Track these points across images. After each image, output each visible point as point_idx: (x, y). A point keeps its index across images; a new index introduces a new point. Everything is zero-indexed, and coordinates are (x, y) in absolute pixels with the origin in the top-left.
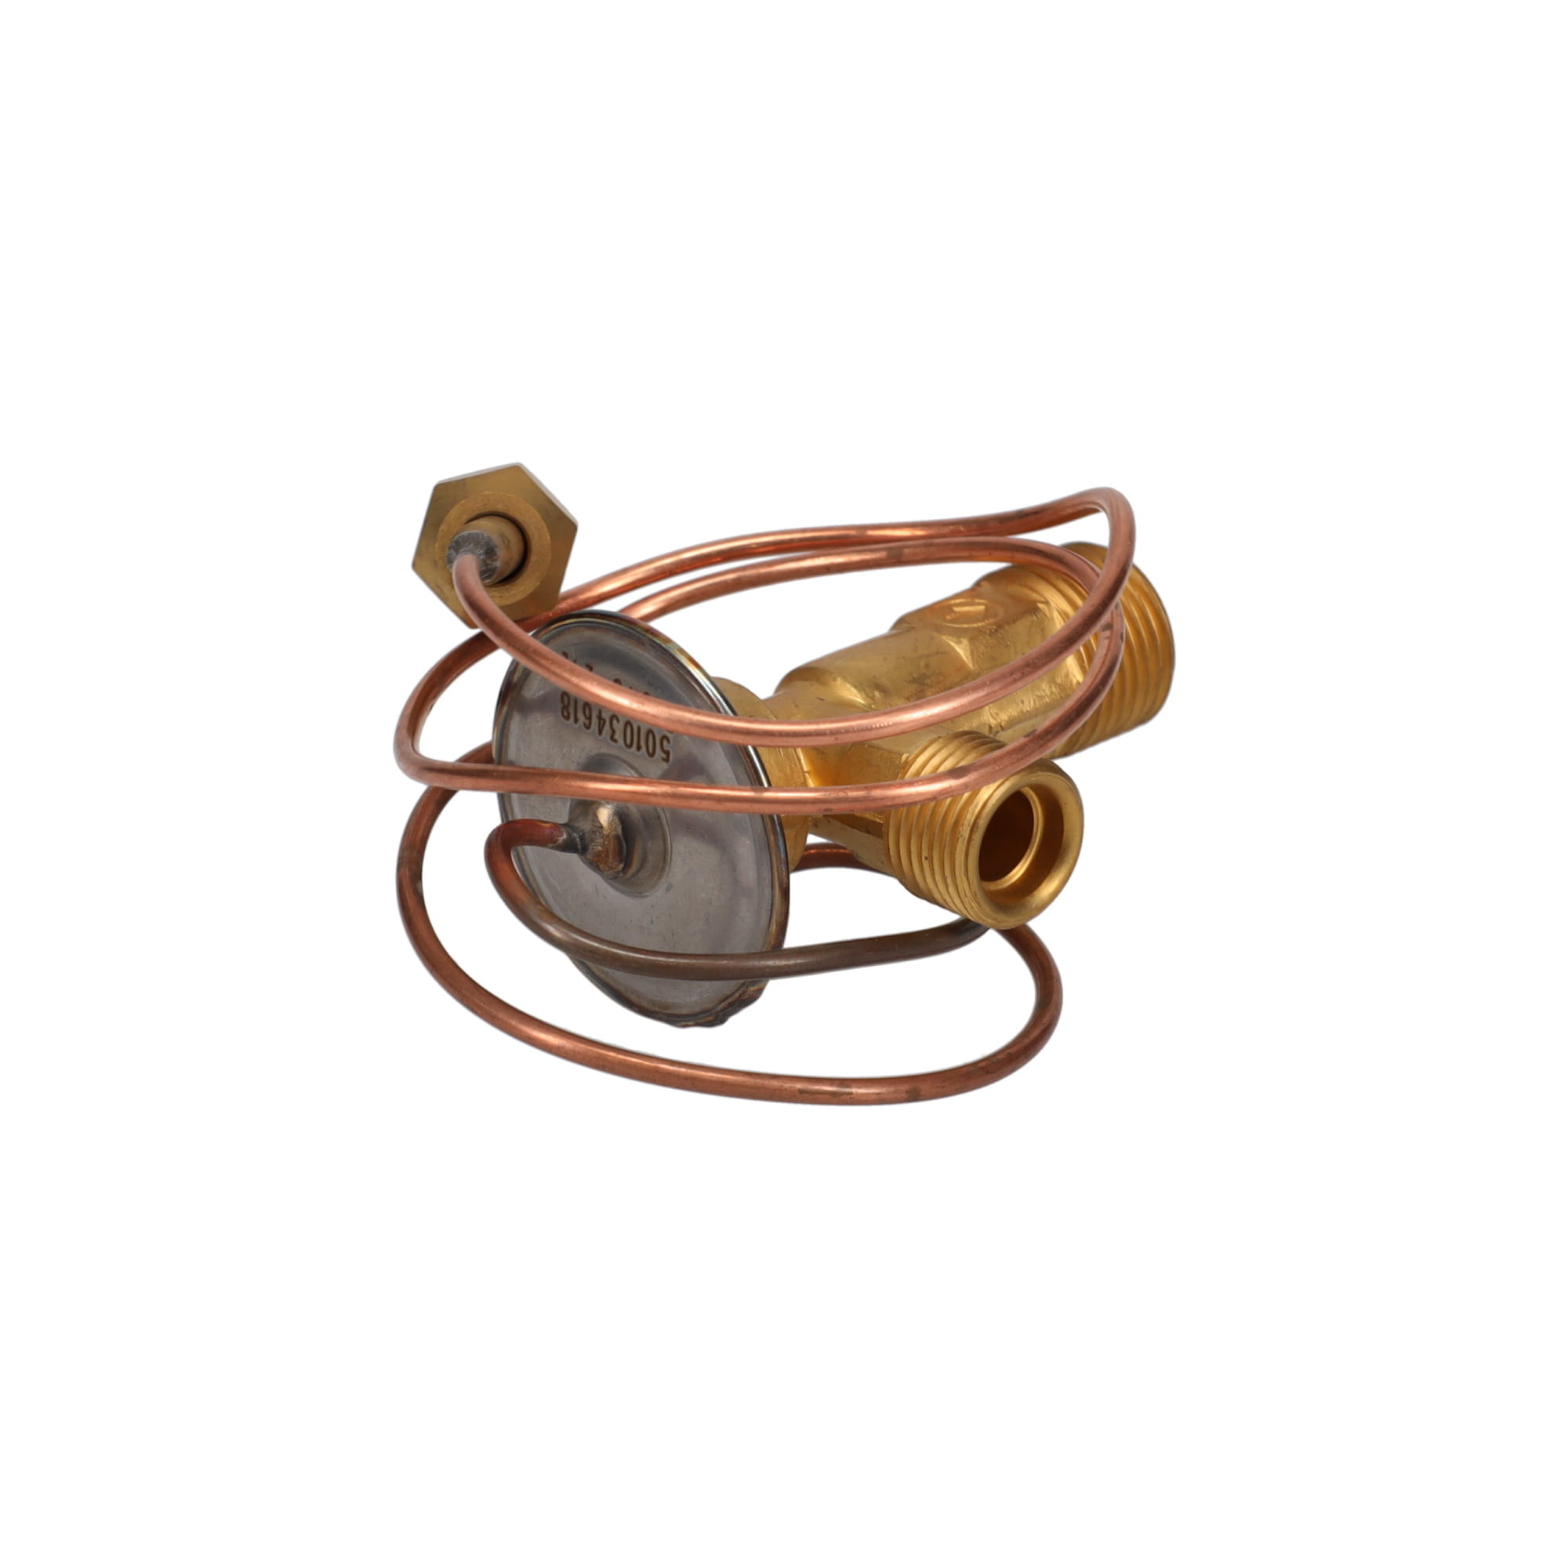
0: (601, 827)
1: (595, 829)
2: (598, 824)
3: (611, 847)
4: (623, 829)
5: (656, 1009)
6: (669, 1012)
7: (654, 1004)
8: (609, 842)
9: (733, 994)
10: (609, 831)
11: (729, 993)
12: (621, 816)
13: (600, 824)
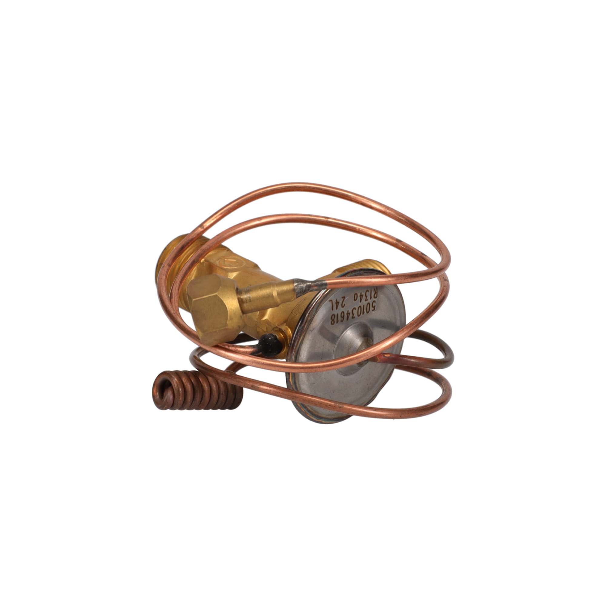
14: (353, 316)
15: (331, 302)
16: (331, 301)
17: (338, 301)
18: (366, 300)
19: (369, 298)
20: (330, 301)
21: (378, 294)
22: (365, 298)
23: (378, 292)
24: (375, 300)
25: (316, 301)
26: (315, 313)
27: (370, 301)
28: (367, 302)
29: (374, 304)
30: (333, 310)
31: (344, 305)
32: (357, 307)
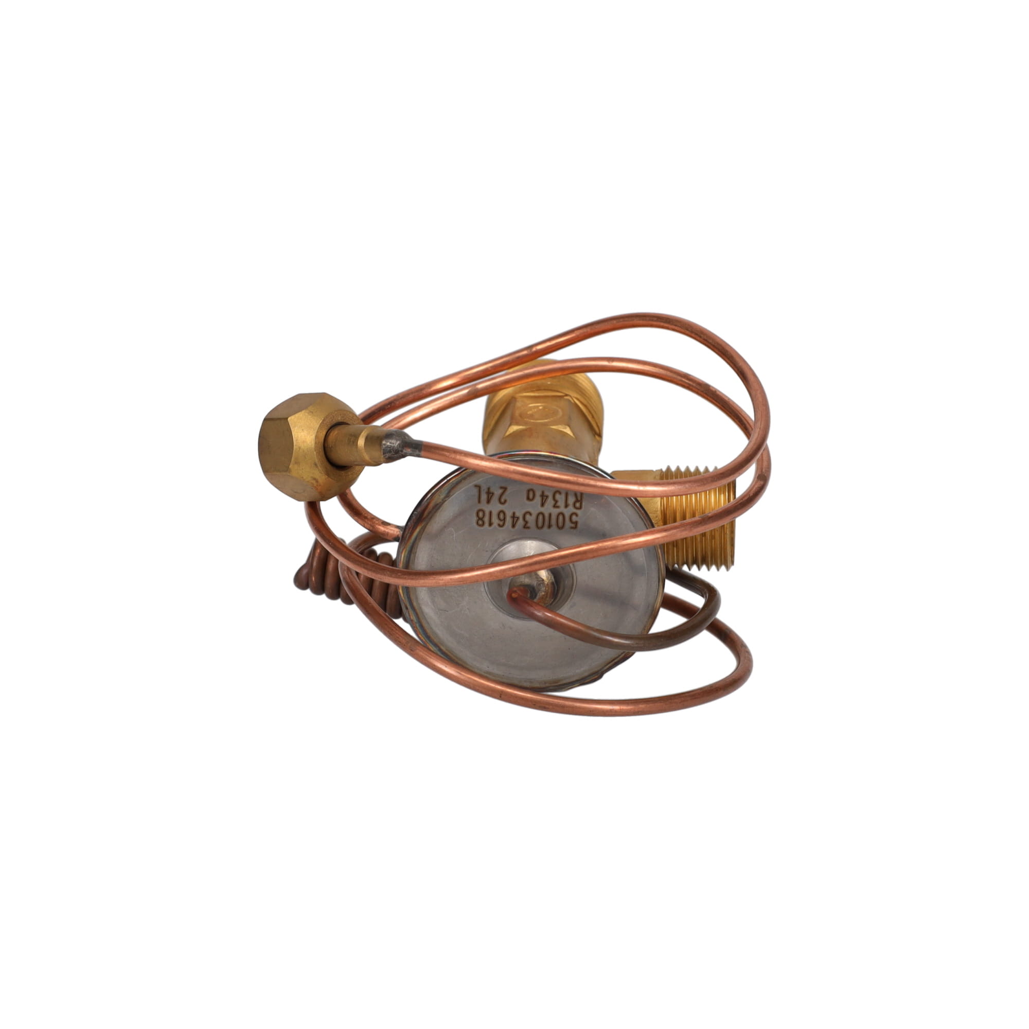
0: (543, 580)
1: (539, 583)
2: (540, 579)
3: (550, 591)
4: (554, 577)
5: (547, 685)
6: (559, 684)
7: (545, 683)
8: (548, 589)
9: (620, 656)
10: (548, 581)
11: (616, 656)
12: (554, 572)
13: (542, 578)
14: (525, 525)
15: (478, 489)
16: (478, 487)
17: (492, 490)
18: (555, 506)
19: (561, 503)
20: (476, 486)
21: (583, 504)
22: (553, 502)
23: (584, 500)
24: (578, 512)
25: (448, 479)
26: (445, 497)
27: (567, 512)
28: (557, 511)
29: (574, 518)
30: (479, 502)
31: (505, 501)
32: (535, 513)
